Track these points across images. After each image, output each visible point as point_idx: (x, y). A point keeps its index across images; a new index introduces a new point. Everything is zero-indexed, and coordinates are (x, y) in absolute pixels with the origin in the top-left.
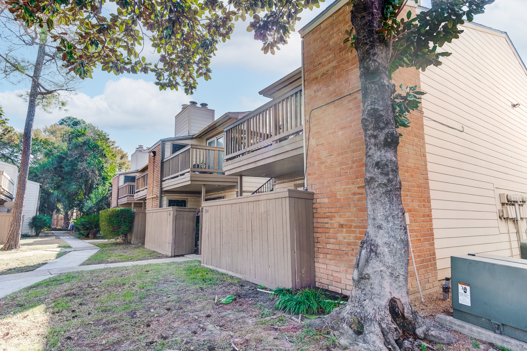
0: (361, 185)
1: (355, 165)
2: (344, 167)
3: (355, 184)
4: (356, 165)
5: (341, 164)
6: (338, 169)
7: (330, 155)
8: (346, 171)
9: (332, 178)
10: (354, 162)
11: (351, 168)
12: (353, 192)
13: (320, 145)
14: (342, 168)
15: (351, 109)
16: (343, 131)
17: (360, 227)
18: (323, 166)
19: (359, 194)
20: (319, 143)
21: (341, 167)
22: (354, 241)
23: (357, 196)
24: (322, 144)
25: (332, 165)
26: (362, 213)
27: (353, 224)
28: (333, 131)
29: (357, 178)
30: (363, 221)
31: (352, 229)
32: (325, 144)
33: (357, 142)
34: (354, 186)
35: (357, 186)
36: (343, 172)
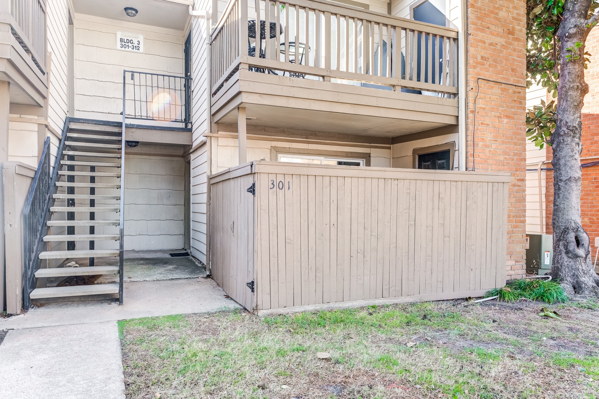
0: (519, 178)
1: (515, 158)
2: (507, 157)
3: (515, 176)
4: (517, 158)
5: (505, 153)
6: (502, 158)
7: (495, 140)
8: (508, 162)
9: (496, 166)
10: (515, 154)
11: (513, 160)
12: (513, 183)
13: (485, 124)
14: (506, 158)
15: (515, 101)
16: (508, 120)
17: (516, 216)
18: (487, 150)
19: (518, 186)
20: (484, 122)
21: (505, 156)
22: (512, 229)
23: (516, 188)
24: (488, 125)
25: (497, 151)
26: (519, 203)
27: (512, 214)
28: (498, 114)
29: (517, 171)
30: (519, 210)
31: (511, 219)
32: (490, 126)
33: (518, 136)
34: (514, 177)
35: (517, 178)
36: (506, 162)
